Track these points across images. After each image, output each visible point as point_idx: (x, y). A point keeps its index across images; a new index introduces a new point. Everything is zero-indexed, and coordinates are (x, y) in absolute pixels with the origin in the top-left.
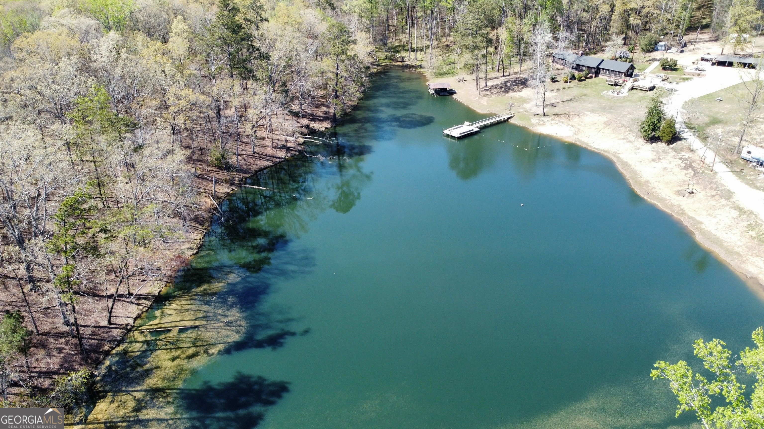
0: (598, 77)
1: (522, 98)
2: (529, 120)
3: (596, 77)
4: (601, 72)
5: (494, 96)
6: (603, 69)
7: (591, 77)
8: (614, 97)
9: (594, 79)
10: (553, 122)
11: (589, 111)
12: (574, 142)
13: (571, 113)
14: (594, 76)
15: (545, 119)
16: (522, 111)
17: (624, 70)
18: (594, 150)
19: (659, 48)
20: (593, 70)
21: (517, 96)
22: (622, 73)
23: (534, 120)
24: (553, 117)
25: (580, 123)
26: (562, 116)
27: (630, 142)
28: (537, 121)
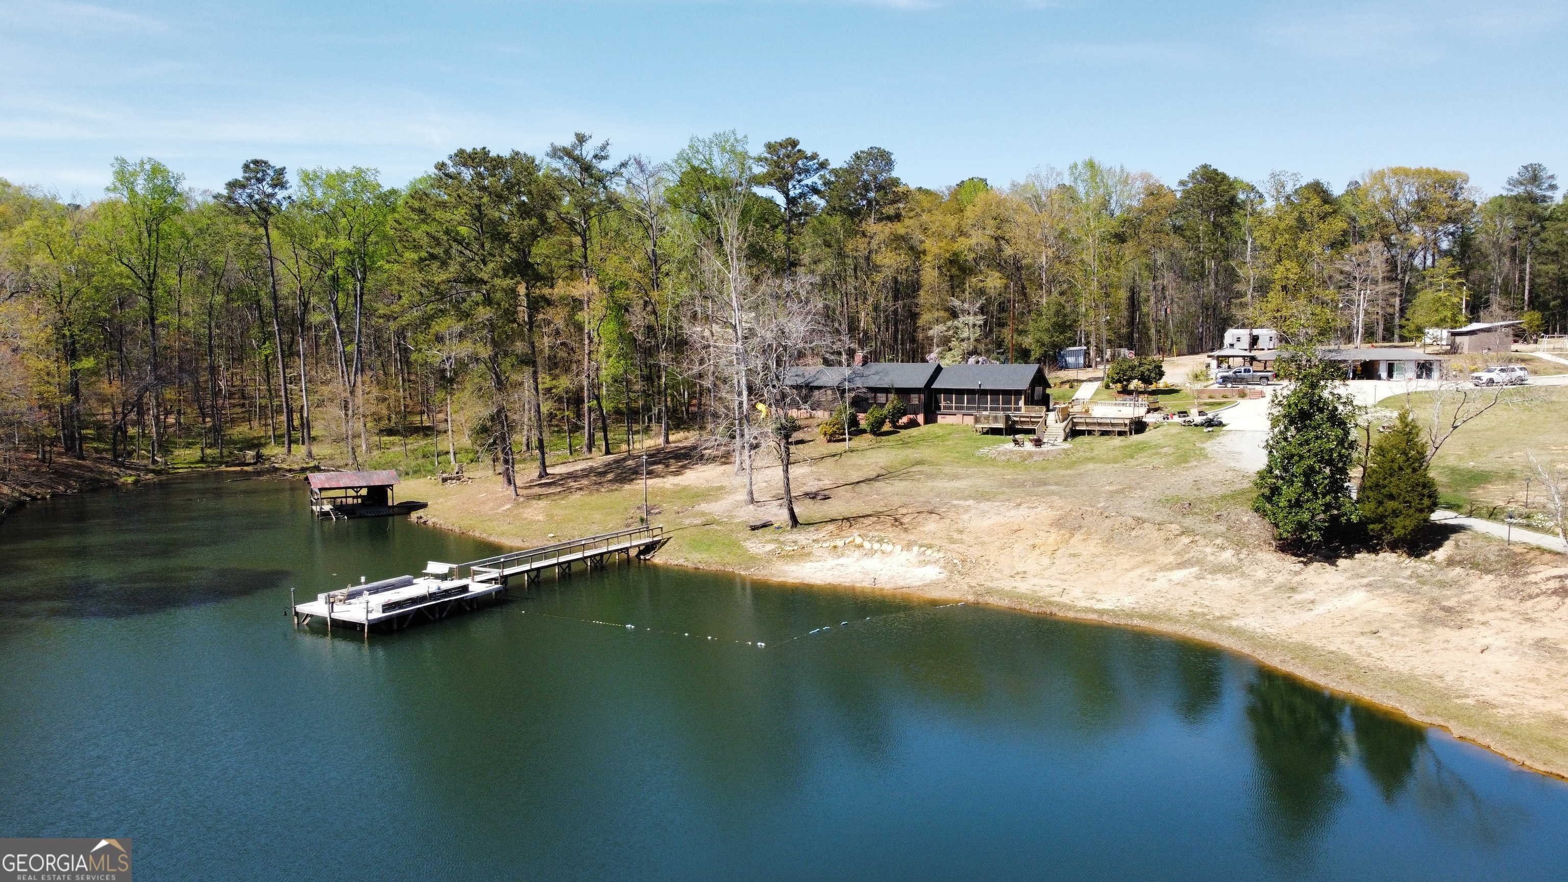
0: (935, 421)
1: (685, 488)
2: (733, 545)
3: (927, 422)
4: (942, 404)
5: (577, 496)
6: (948, 392)
7: (913, 424)
8: (1031, 455)
9: (924, 429)
10: (840, 543)
11: (965, 498)
12: (971, 598)
13: (904, 511)
14: (920, 418)
15: (802, 537)
16: (698, 521)
17: (1024, 385)
18: (1094, 617)
19: (1070, 360)
20: (915, 400)
21: (668, 486)
22: (1018, 393)
23: (758, 546)
24: (831, 527)
25: (956, 536)
26: (867, 521)
27: (1224, 569)
28: (769, 547)
